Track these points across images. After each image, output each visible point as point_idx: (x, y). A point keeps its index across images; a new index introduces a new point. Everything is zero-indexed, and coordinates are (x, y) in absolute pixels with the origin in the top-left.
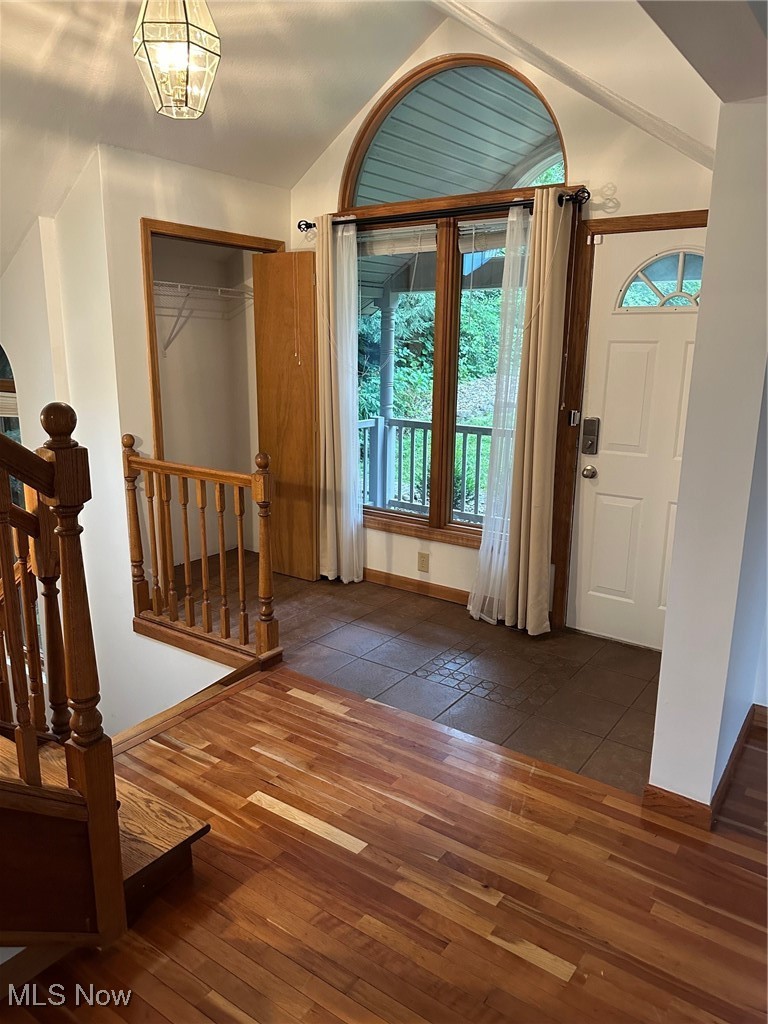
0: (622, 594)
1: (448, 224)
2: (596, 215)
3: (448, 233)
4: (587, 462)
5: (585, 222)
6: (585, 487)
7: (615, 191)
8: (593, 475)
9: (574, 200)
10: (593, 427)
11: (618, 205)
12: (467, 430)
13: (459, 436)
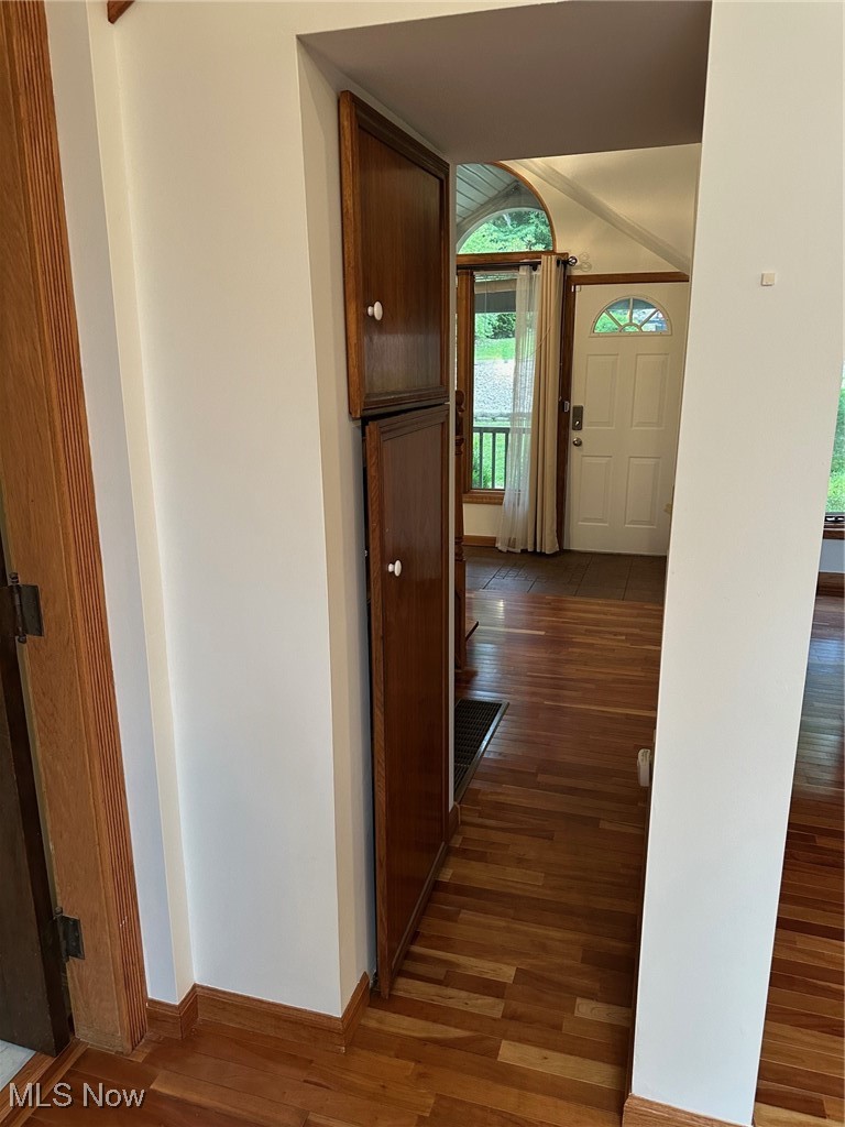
0: (601, 521)
1: (467, 274)
2: (576, 272)
3: (467, 279)
4: (574, 436)
5: (569, 277)
6: (574, 452)
7: (588, 257)
8: (579, 444)
9: (564, 262)
10: (579, 411)
11: (590, 267)
12: (482, 430)
13: (476, 436)
